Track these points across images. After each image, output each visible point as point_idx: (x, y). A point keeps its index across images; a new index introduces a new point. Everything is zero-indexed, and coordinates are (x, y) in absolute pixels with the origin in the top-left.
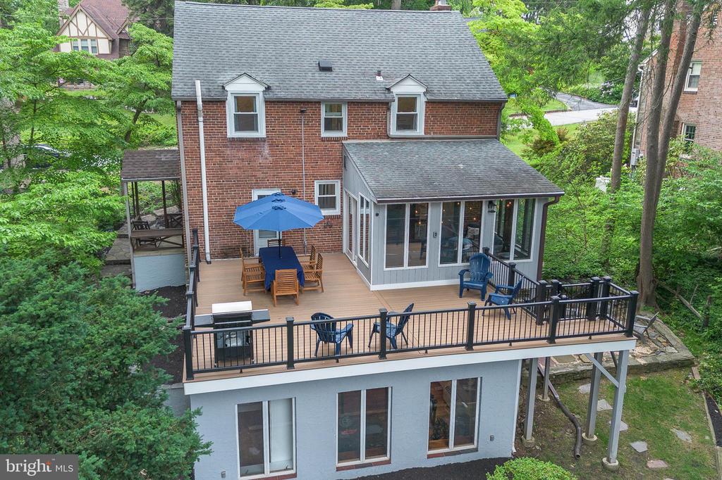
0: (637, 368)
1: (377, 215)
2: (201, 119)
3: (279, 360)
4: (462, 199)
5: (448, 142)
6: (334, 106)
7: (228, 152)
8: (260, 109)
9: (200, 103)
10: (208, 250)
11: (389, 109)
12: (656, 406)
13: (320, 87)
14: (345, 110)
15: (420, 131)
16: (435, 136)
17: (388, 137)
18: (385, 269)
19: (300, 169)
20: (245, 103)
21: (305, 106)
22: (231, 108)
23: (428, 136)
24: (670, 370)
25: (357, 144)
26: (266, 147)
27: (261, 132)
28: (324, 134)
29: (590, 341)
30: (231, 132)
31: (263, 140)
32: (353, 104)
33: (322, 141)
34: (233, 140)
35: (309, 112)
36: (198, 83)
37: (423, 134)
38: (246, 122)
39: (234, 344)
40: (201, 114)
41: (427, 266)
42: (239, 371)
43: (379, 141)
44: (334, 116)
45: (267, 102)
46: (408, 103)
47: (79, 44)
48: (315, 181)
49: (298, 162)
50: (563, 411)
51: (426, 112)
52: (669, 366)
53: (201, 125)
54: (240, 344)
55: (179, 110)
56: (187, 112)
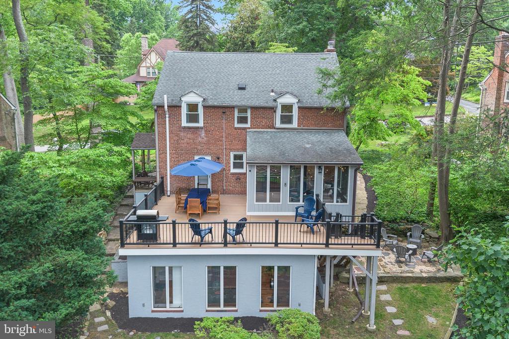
0: (420, 279)
1: (250, 171)
2: (167, 116)
3: (168, 242)
4: (302, 164)
5: (312, 132)
6: (243, 110)
7: (182, 134)
8: (201, 111)
9: (166, 107)
10: (169, 189)
11: (275, 112)
12: (423, 302)
13: (236, 99)
14: (249, 111)
15: (295, 124)
16: (304, 128)
17: (275, 128)
18: (255, 203)
19: (222, 145)
20: (193, 107)
21: (226, 110)
22: (184, 111)
23: (299, 128)
24: (445, 283)
25: (255, 131)
26: (203, 132)
27: (201, 124)
28: (237, 125)
29: (352, 249)
30: (184, 123)
31: (202, 128)
32: (254, 109)
33: (235, 129)
34: (185, 128)
35: (228, 113)
36: (165, 96)
37: (297, 126)
38: (193, 118)
39: (148, 232)
40: (167, 113)
41: (281, 203)
42: (147, 246)
43: (269, 130)
44: (243, 115)
45: (205, 107)
46: (287, 108)
47: (151, 70)
48: (231, 153)
49: (221, 141)
50: (358, 298)
51: (298, 114)
52: (445, 280)
53: (167, 119)
54: (151, 232)
55: (156, 111)
56: (160, 112)
